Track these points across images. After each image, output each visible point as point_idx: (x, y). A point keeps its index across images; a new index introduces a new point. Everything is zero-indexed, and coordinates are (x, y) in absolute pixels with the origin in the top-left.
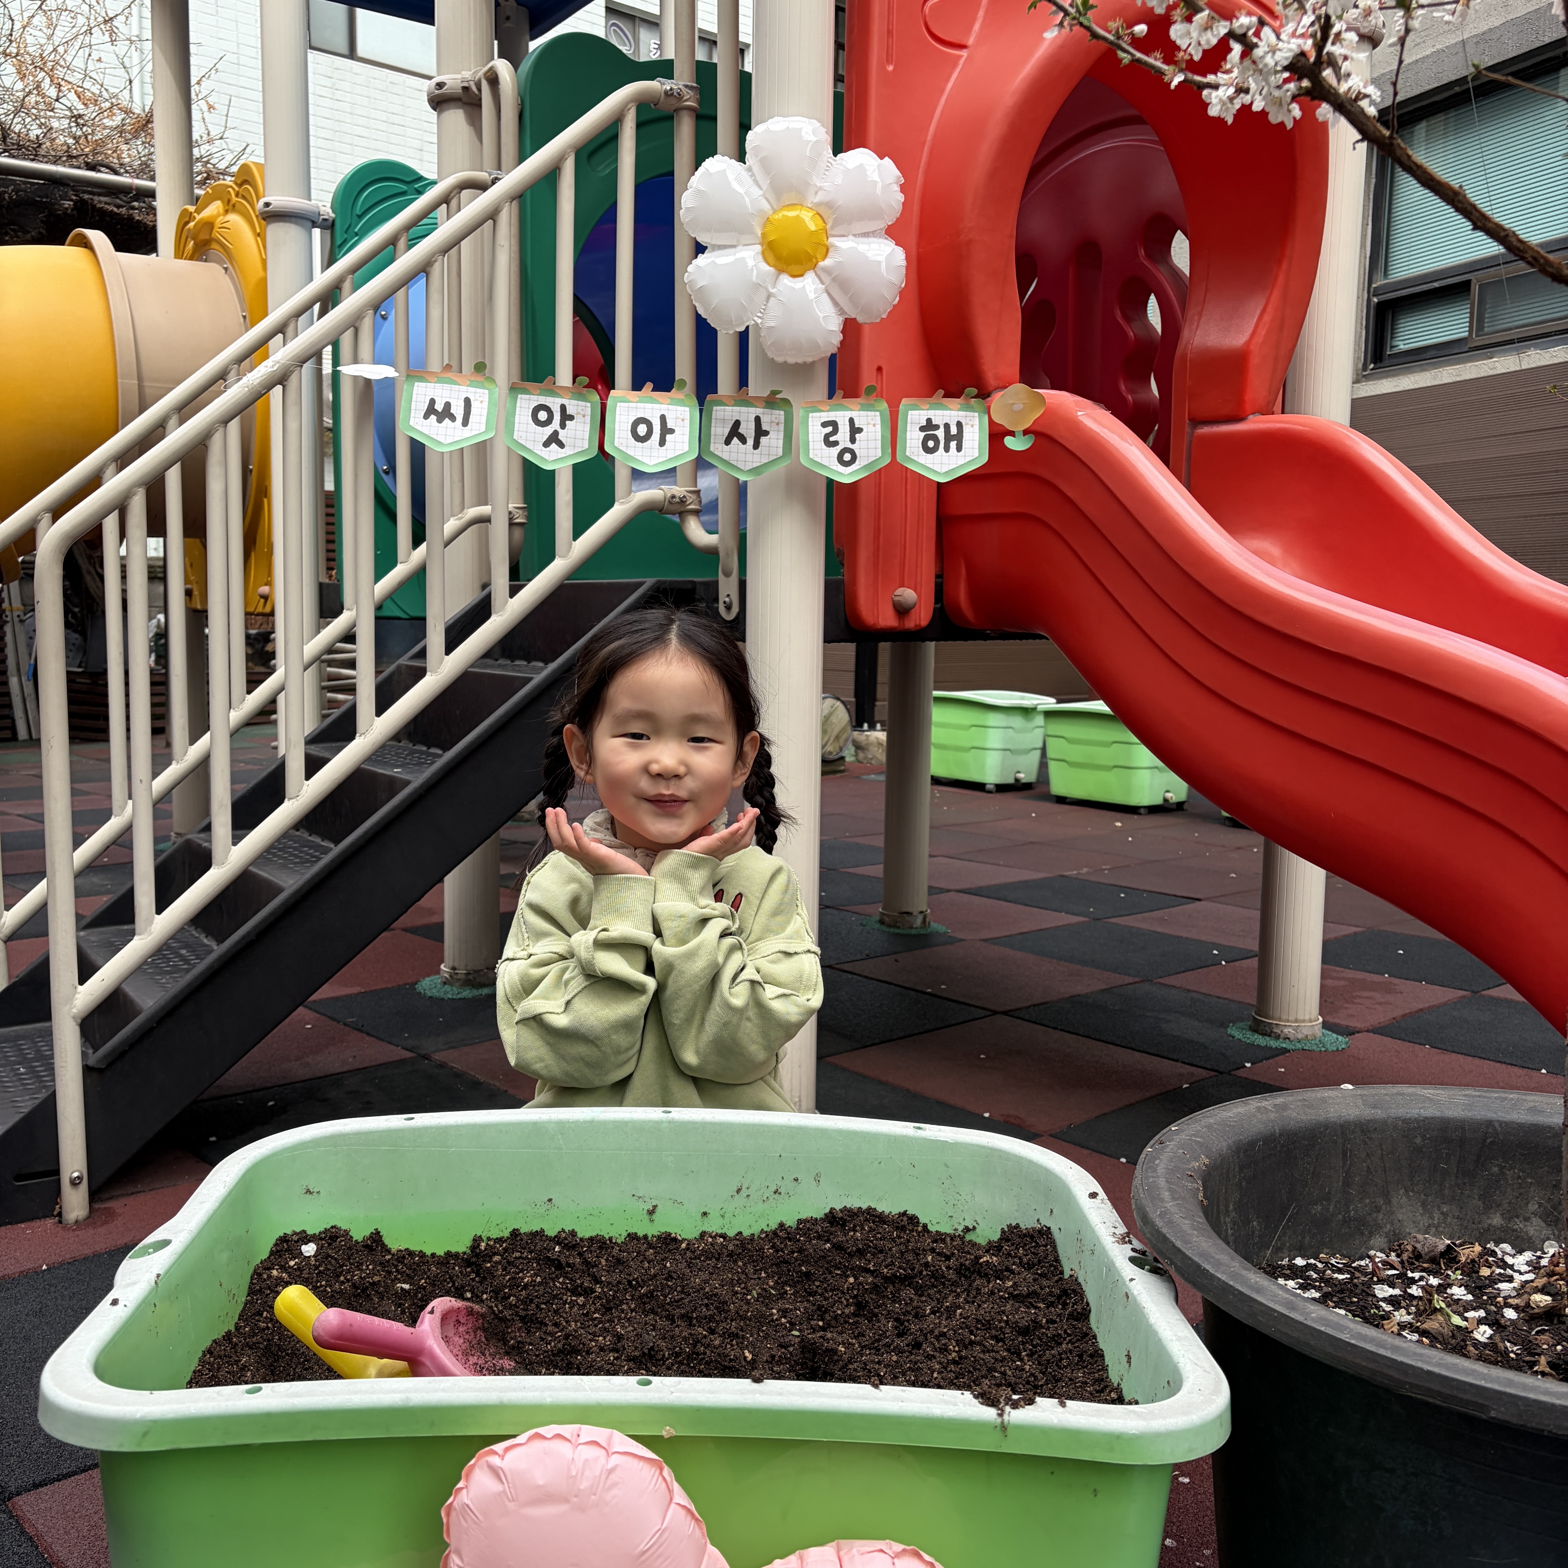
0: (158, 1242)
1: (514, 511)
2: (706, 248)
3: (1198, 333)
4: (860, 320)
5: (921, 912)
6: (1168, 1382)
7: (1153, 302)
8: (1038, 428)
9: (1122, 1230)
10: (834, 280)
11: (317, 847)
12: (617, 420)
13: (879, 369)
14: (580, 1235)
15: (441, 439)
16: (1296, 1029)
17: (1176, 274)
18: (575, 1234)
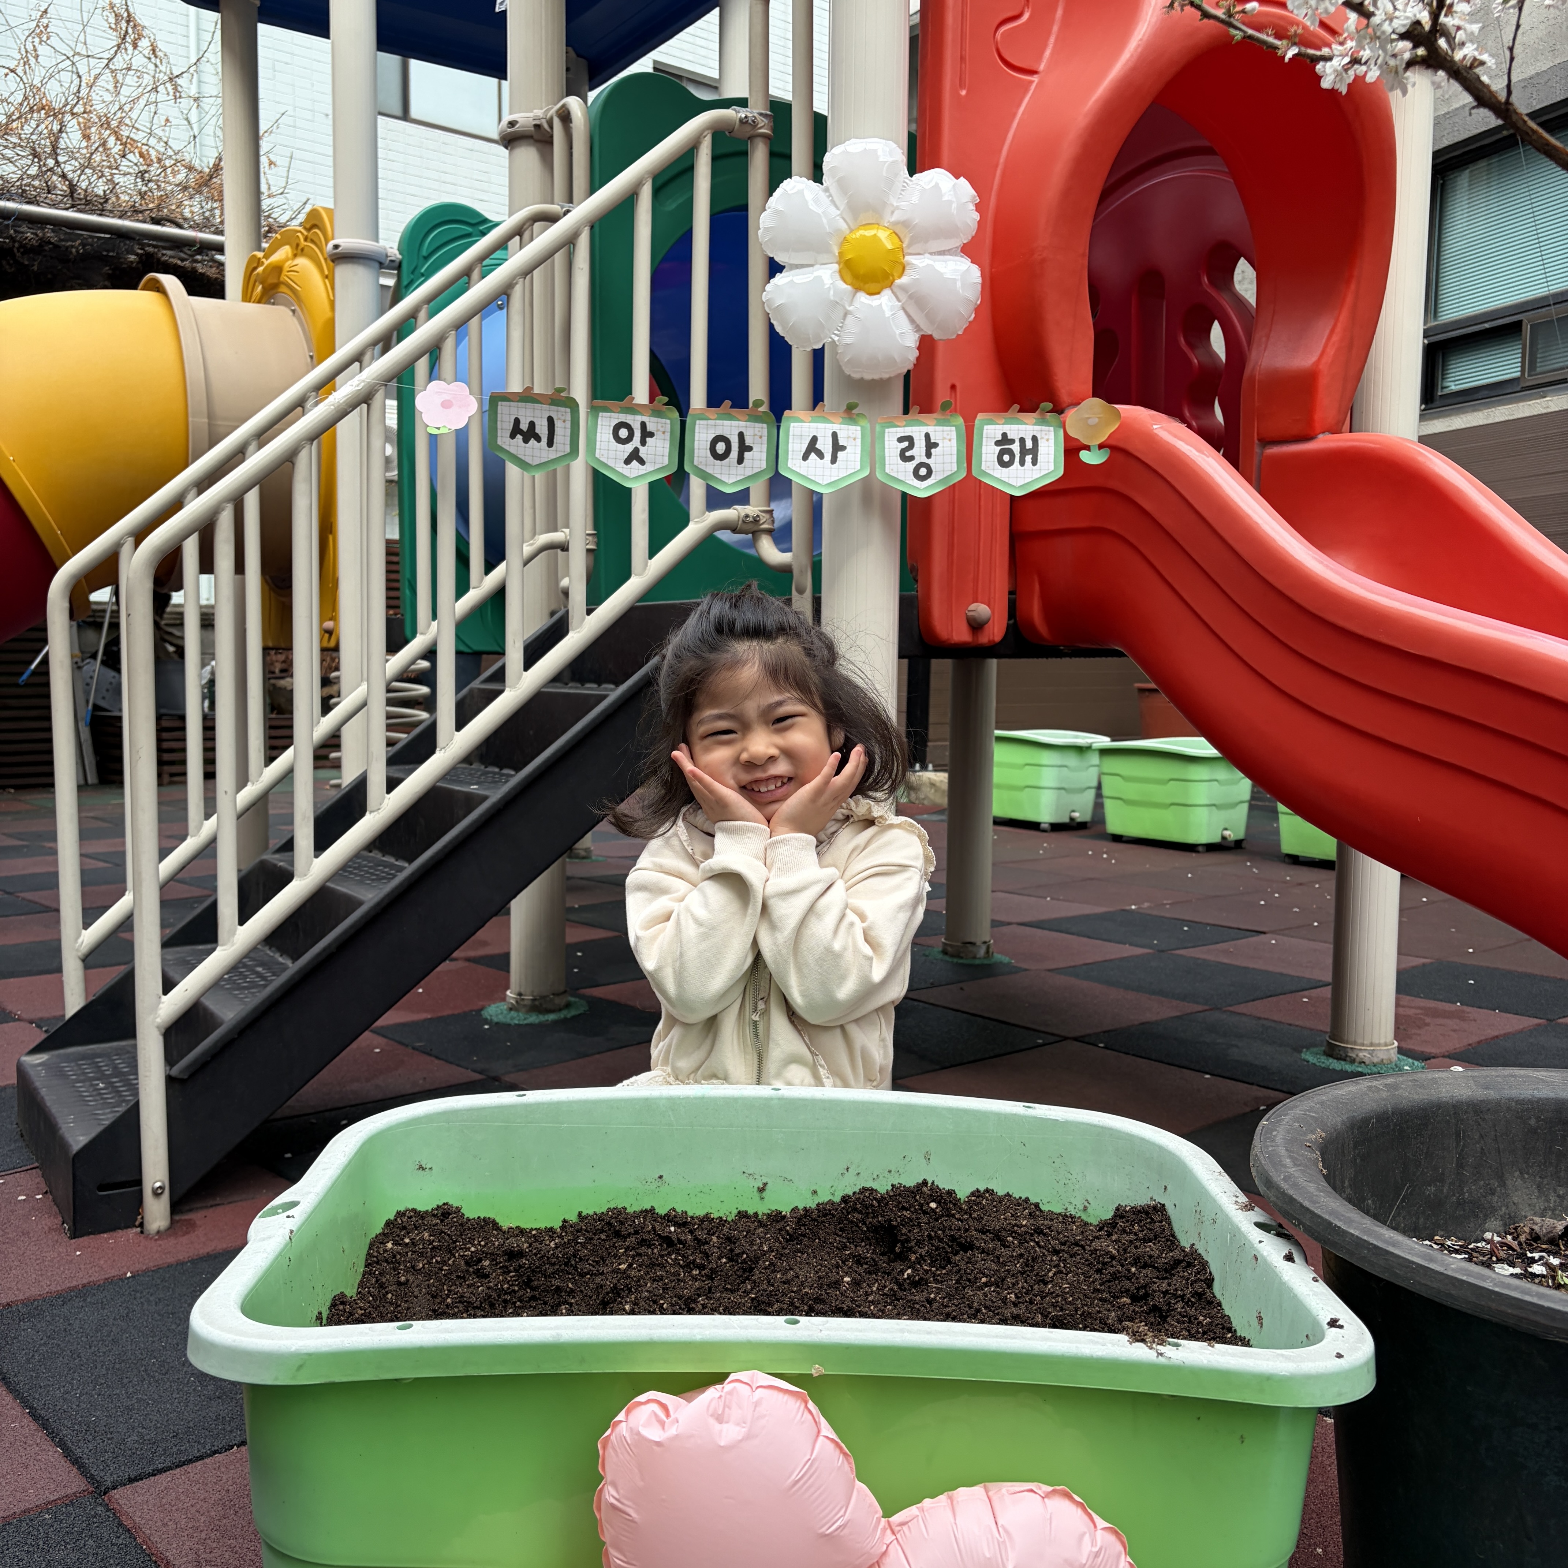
0: (286, 1203)
2: (784, 267)
3: (1266, 354)
4: (936, 336)
5: (985, 943)
7: (1216, 327)
8: (1112, 442)
9: (1243, 1199)
10: (911, 297)
11: (391, 866)
12: (696, 438)
13: (953, 387)
14: (691, 1214)
15: (528, 460)
16: (1371, 1053)
17: (1239, 301)
18: (686, 1213)
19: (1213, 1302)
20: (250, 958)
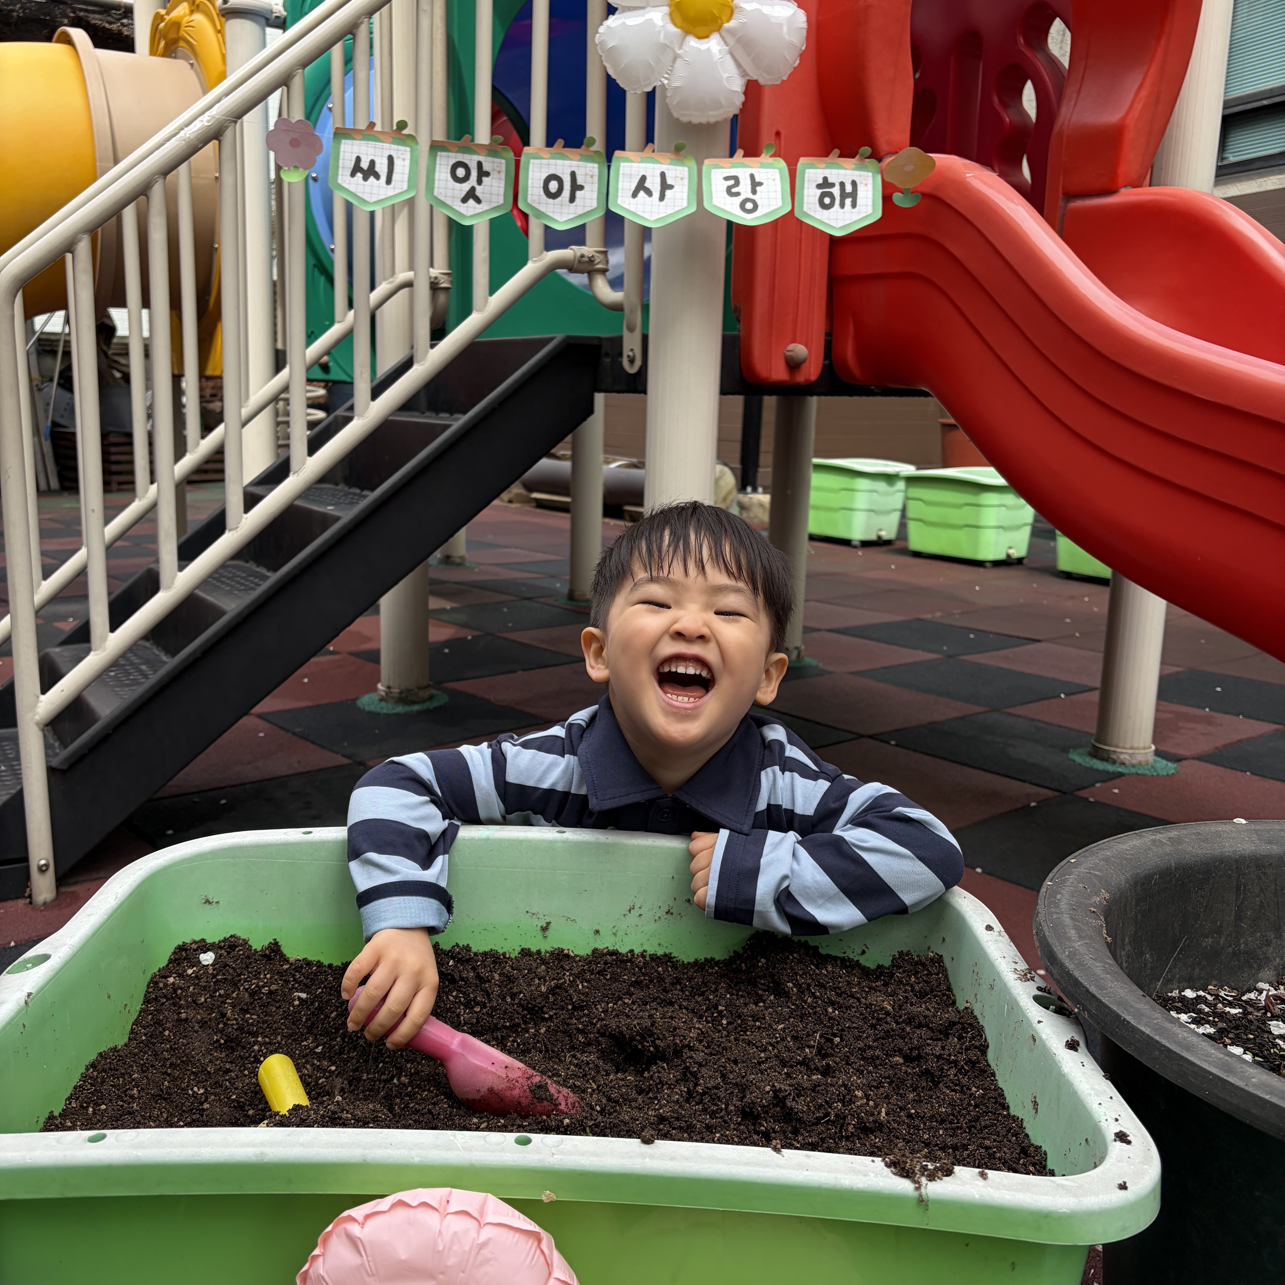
0: (39, 956)
1: (440, 276)
2: (617, 9)
4: (762, 81)
5: (796, 648)
6: (1087, 1140)
9: (1022, 966)
10: (738, 41)
11: (261, 576)
12: (530, 177)
13: (778, 133)
14: (474, 949)
15: (366, 197)
16: (1131, 755)
17: (1052, 62)
18: (470, 948)
19: (986, 1071)
20: (136, 655)
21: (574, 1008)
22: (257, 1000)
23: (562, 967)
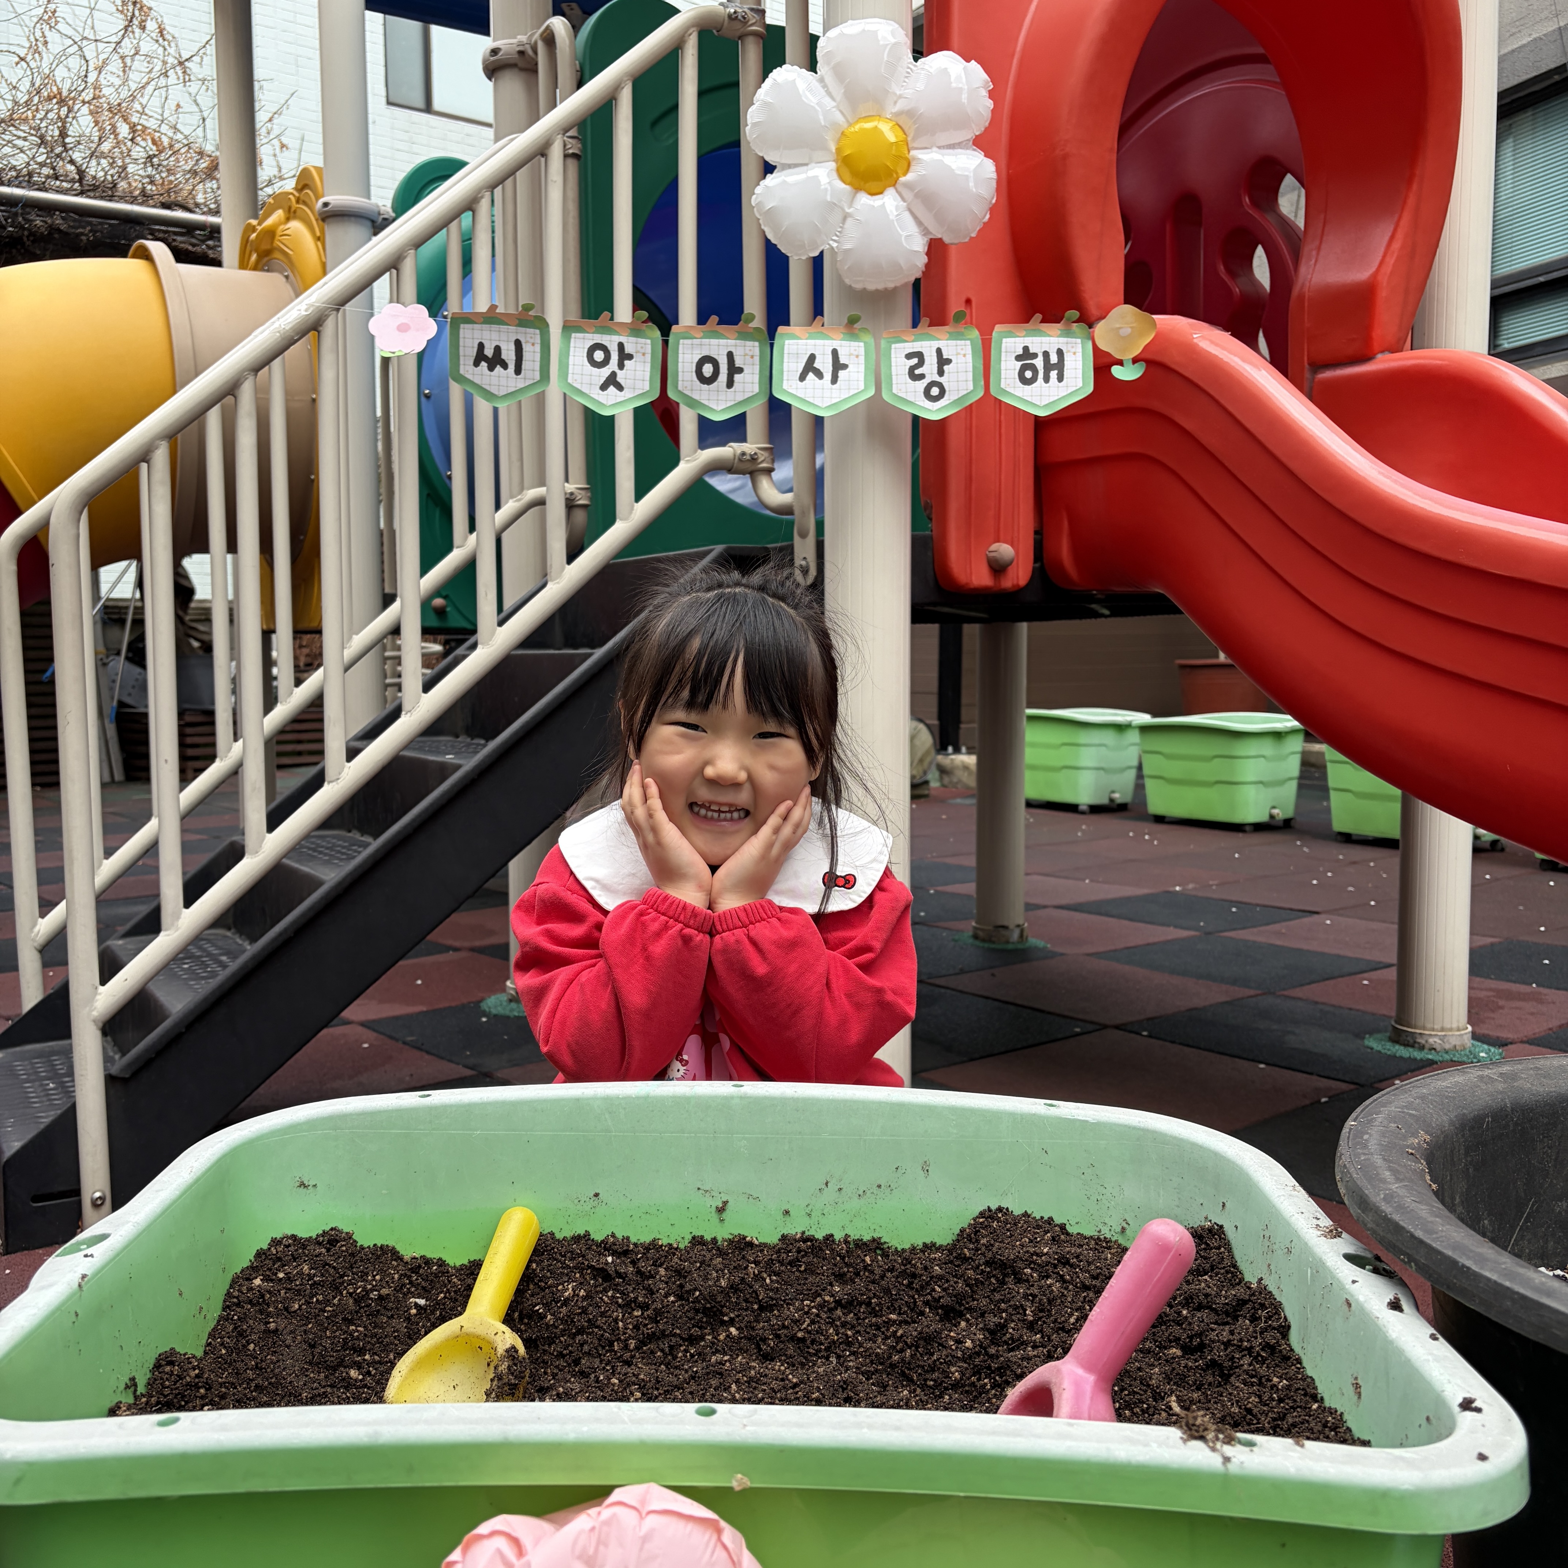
0: (95, 1237)
1: (576, 492)
2: (775, 167)
3: (1317, 267)
4: (947, 240)
5: (1018, 926)
6: (1425, 1416)
7: (1260, 253)
8: (1149, 355)
9: (1326, 1222)
10: (917, 196)
11: (354, 842)
12: (680, 360)
13: (968, 302)
14: (634, 1240)
15: (493, 389)
16: (1442, 1038)
17: (1285, 224)
18: (628, 1238)
19: (1289, 1358)
20: (214, 945)
21: (762, 1308)
22: (363, 1307)
23: (744, 1257)
